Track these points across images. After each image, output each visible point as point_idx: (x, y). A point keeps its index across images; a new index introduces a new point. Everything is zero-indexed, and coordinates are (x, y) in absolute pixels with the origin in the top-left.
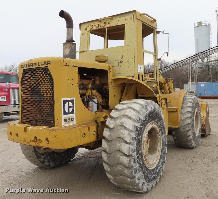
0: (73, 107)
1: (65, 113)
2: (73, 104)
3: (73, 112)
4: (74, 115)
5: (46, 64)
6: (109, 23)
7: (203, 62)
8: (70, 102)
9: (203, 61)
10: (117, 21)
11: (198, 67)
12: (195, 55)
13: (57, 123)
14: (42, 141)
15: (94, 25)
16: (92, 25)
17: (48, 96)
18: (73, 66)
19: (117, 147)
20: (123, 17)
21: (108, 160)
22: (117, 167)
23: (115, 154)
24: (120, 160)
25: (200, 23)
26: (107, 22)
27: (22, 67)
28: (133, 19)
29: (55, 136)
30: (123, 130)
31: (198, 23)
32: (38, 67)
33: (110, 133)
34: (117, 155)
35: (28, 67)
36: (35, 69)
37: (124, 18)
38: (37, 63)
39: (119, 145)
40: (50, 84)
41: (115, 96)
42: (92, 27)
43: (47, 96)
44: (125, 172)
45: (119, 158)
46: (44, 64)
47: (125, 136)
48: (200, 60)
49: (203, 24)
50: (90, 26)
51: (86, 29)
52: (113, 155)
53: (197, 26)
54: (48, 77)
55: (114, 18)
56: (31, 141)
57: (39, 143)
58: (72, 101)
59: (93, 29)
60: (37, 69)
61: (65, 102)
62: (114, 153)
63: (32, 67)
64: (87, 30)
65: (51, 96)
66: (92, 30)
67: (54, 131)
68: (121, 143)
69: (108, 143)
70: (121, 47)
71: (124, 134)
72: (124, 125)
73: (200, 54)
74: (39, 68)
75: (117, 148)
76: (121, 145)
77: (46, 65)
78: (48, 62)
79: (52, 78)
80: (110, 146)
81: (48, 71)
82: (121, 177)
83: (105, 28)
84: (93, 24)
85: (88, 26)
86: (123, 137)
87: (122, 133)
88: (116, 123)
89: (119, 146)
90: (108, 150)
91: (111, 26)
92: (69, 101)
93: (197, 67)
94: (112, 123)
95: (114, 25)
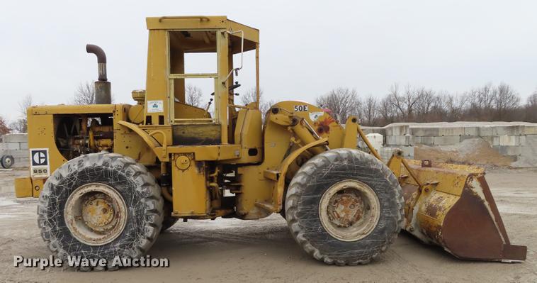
0: (46, 158)
1: (34, 164)
2: (46, 155)
3: (45, 163)
4: (47, 167)
8: (41, 153)
18: (46, 113)
41: (127, 147)
58: (45, 152)
61: (34, 153)
92: (39, 152)
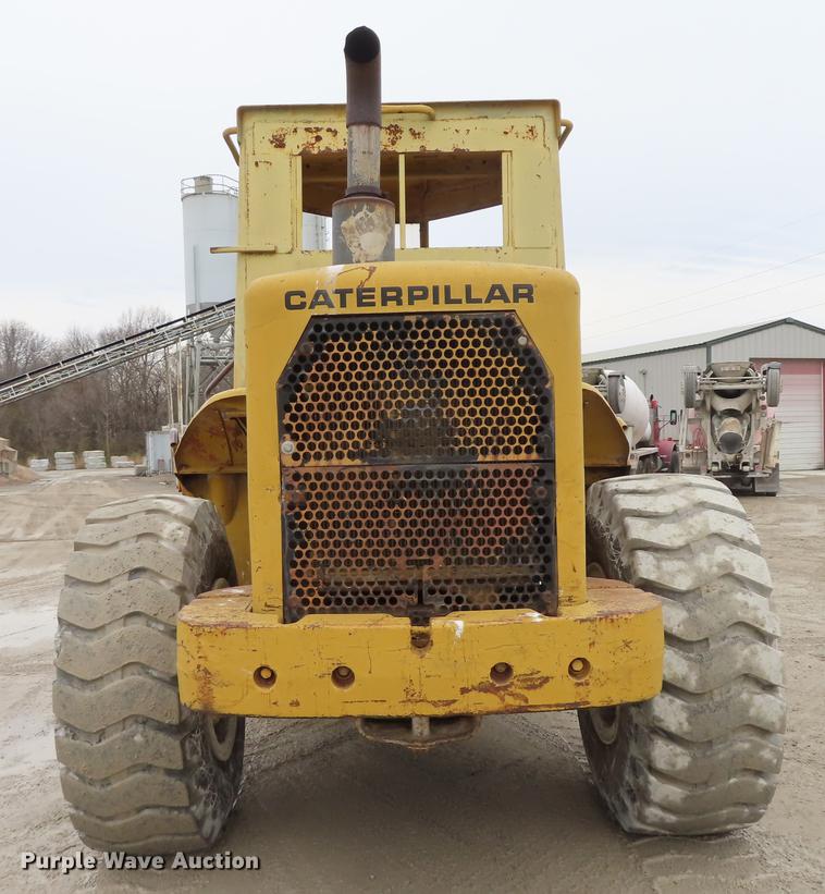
5: (504, 297)
6: (414, 134)
7: (216, 345)
9: (217, 341)
10: (463, 132)
11: (202, 364)
12: (200, 313)
13: (573, 588)
14: (546, 680)
15: (329, 130)
16: (318, 130)
17: (512, 456)
19: (736, 662)
20: (490, 120)
21: (690, 723)
22: (731, 745)
23: (728, 692)
24: (752, 712)
25: (205, 182)
26: (405, 126)
27: (295, 300)
28: (540, 136)
29: (627, 644)
30: (744, 593)
31: (195, 179)
32: (442, 307)
33: (689, 610)
34: (740, 693)
35: (360, 304)
36: (413, 319)
37: (498, 123)
38: (436, 289)
39: (746, 652)
40: (522, 401)
42: (318, 139)
43: (501, 457)
44: (761, 758)
45: (746, 707)
46: (491, 297)
47: (760, 614)
48: (208, 334)
49: (215, 188)
50: (301, 132)
51: (279, 143)
52: (717, 698)
53: (193, 191)
54: (510, 362)
55: (439, 115)
56: (464, 691)
57: (525, 693)
59: (322, 146)
60: (435, 319)
62: (724, 690)
63: (392, 307)
64: (287, 149)
65: (534, 456)
66: (315, 152)
67: (622, 622)
68: (752, 646)
69: (692, 655)
70: (486, 249)
71: (756, 608)
72: (738, 571)
73: (217, 310)
74: (448, 318)
75: (739, 666)
76: (754, 653)
77: (507, 301)
78: (516, 288)
79: (540, 371)
80: (701, 662)
81: (517, 332)
82: (732, 781)
83: (396, 154)
84: (320, 121)
85: (291, 126)
86: (756, 619)
87: (746, 604)
88: (700, 569)
89: (745, 659)
90: (692, 684)
91: (431, 147)
93: (198, 366)
94: (679, 571)
95: (447, 148)
